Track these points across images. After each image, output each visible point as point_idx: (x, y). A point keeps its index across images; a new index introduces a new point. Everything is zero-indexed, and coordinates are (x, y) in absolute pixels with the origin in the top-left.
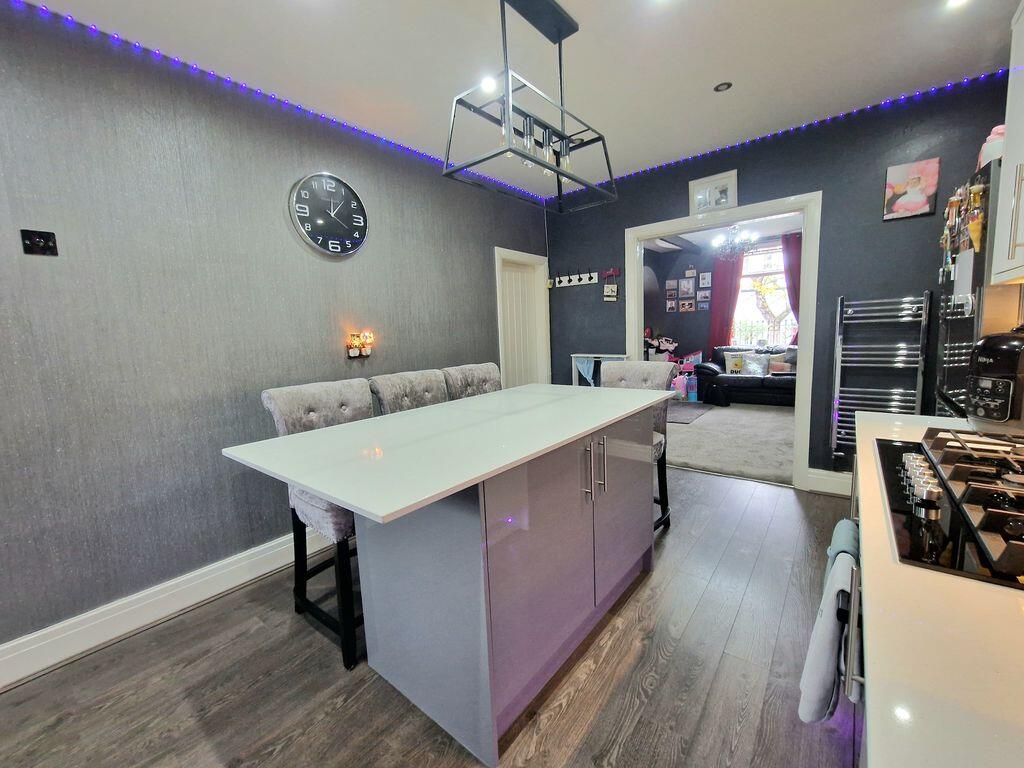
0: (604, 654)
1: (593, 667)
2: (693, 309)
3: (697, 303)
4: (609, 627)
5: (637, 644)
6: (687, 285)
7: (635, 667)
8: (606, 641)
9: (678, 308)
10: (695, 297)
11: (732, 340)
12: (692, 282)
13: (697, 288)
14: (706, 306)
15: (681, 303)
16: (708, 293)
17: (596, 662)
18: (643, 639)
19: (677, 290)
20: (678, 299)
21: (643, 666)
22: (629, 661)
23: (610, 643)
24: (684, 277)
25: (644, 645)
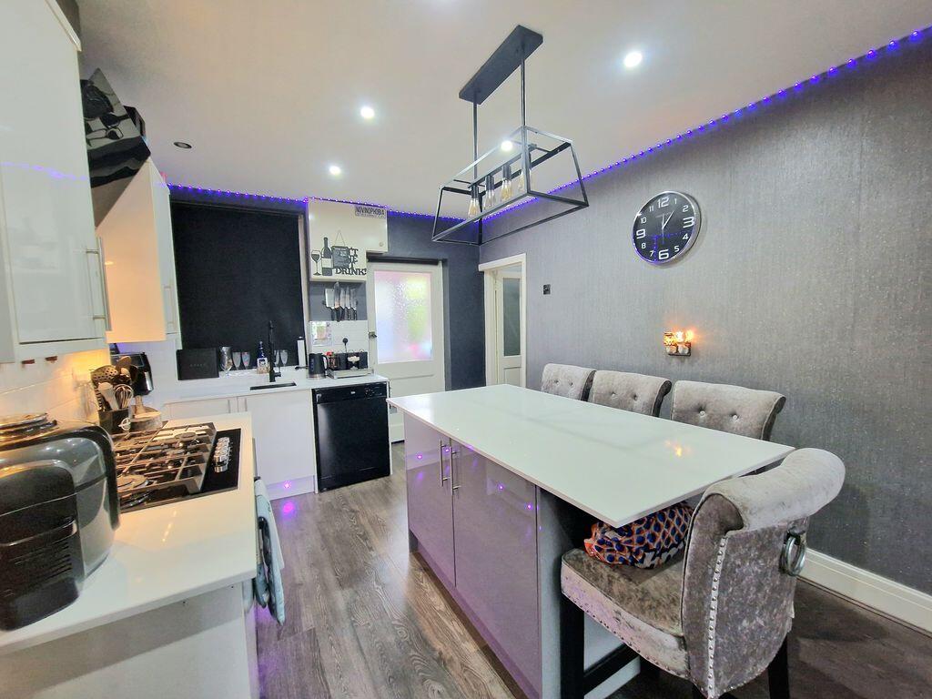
0: (445, 621)
1: (437, 608)
4: (467, 635)
5: (439, 646)
7: (420, 631)
8: (456, 628)
17: (440, 611)
18: (441, 653)
21: (417, 637)
22: (427, 631)
23: (453, 629)
25: (434, 650)
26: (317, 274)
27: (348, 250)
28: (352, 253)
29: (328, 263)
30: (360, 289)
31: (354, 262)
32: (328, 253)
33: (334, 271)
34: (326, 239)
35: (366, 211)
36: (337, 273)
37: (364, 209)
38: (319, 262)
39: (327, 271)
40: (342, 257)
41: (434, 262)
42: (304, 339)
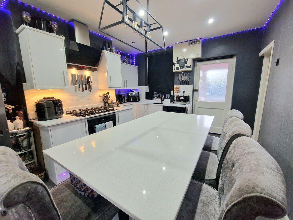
26: (174, 70)
27: (185, 60)
28: (186, 60)
29: (178, 65)
30: (191, 73)
31: (187, 63)
32: (178, 62)
33: (180, 68)
34: (178, 57)
35: (193, 42)
36: (181, 68)
37: (192, 42)
38: (175, 65)
39: (177, 68)
40: (183, 62)
41: (231, 57)
42: (173, 91)
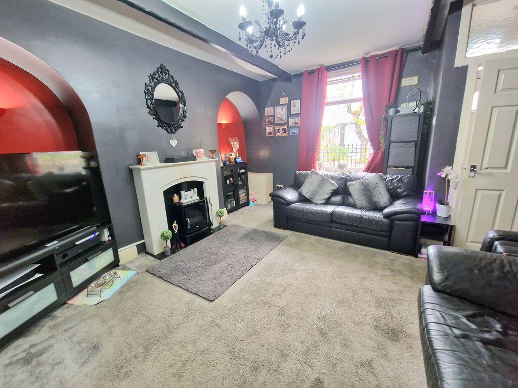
2: (286, 134)
3: (289, 128)
6: (281, 112)
9: (275, 134)
10: (287, 124)
11: (317, 163)
12: (285, 108)
13: (290, 115)
14: (296, 131)
15: (277, 128)
16: (298, 120)
19: (274, 116)
20: (275, 125)
24: (278, 104)
